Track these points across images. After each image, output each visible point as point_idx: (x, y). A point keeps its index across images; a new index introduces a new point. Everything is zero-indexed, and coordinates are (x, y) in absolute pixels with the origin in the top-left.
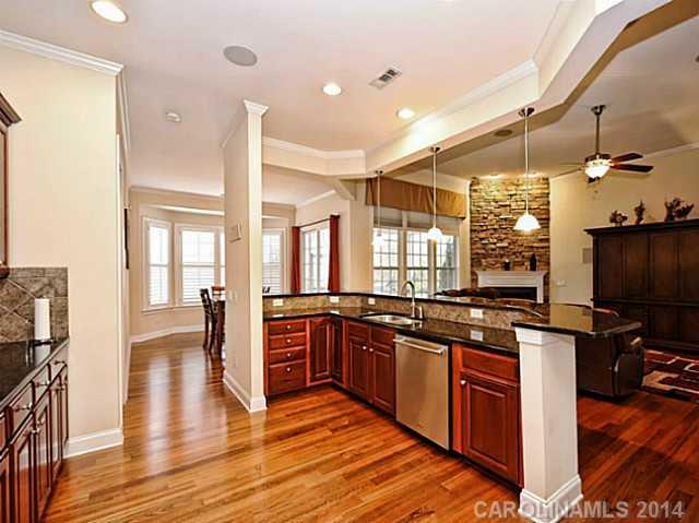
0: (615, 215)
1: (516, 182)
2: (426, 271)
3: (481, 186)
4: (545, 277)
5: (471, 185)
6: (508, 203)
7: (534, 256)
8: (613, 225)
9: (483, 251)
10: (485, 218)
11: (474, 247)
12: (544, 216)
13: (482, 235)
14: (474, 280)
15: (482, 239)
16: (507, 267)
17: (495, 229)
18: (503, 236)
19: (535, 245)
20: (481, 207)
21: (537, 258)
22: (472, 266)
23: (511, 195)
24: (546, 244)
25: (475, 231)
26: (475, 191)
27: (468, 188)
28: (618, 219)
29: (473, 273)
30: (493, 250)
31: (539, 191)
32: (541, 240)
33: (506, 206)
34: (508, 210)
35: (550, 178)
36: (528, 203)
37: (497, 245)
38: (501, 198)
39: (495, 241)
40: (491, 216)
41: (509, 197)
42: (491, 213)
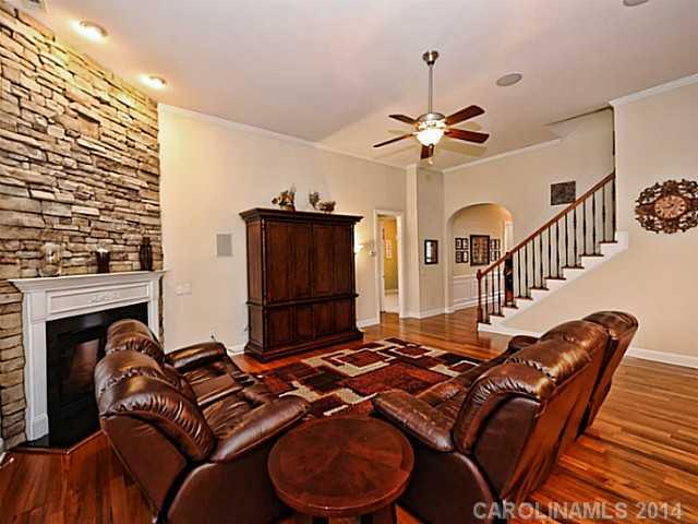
1: (108, 76)
6: (93, 115)
9: (37, 221)
10: (37, 128)
12: (152, 170)
15: (31, 185)
16: (102, 265)
18: (86, 189)
19: (143, 220)
23: (101, 101)
30: (62, 219)
31: (146, 120)
32: (151, 214)
34: (95, 133)
35: (159, 105)
36: (132, 136)
37: (74, 208)
38: (83, 96)
39: (70, 197)
40: (55, 131)
41: (97, 103)
42: (57, 123)
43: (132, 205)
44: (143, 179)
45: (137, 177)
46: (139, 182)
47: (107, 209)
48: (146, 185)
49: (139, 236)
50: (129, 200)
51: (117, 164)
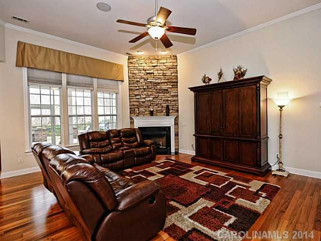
0: (205, 77)
1: (156, 58)
2: (115, 117)
3: (135, 60)
4: (175, 120)
5: (129, 59)
6: (152, 72)
7: (167, 106)
8: (204, 84)
9: (137, 104)
10: (137, 81)
11: (131, 100)
12: (174, 80)
13: (136, 93)
14: (132, 123)
15: (136, 95)
16: (152, 113)
17: (144, 89)
18: (150, 93)
19: (169, 99)
20: (135, 74)
21: (170, 107)
22: (130, 113)
23: (154, 66)
24: (176, 98)
25: (132, 90)
26: (131, 63)
27: (127, 61)
28: (207, 80)
29: (131, 118)
30: (143, 102)
31: (171, 64)
32: (173, 96)
33: (151, 73)
34: (153, 76)
35: (177, 55)
36: (165, 72)
37: (146, 99)
38: (148, 68)
39: (145, 96)
40: (142, 80)
41: (153, 68)
42: (142, 78)
43: (165, 94)
44: (169, 85)
45: (167, 85)
46: (168, 86)
47: (155, 97)
48: (171, 87)
49: (166, 105)
50: (164, 93)
51: (159, 83)
